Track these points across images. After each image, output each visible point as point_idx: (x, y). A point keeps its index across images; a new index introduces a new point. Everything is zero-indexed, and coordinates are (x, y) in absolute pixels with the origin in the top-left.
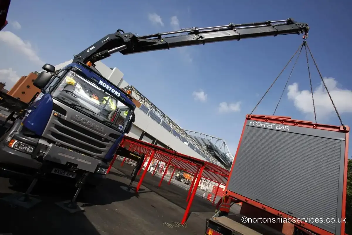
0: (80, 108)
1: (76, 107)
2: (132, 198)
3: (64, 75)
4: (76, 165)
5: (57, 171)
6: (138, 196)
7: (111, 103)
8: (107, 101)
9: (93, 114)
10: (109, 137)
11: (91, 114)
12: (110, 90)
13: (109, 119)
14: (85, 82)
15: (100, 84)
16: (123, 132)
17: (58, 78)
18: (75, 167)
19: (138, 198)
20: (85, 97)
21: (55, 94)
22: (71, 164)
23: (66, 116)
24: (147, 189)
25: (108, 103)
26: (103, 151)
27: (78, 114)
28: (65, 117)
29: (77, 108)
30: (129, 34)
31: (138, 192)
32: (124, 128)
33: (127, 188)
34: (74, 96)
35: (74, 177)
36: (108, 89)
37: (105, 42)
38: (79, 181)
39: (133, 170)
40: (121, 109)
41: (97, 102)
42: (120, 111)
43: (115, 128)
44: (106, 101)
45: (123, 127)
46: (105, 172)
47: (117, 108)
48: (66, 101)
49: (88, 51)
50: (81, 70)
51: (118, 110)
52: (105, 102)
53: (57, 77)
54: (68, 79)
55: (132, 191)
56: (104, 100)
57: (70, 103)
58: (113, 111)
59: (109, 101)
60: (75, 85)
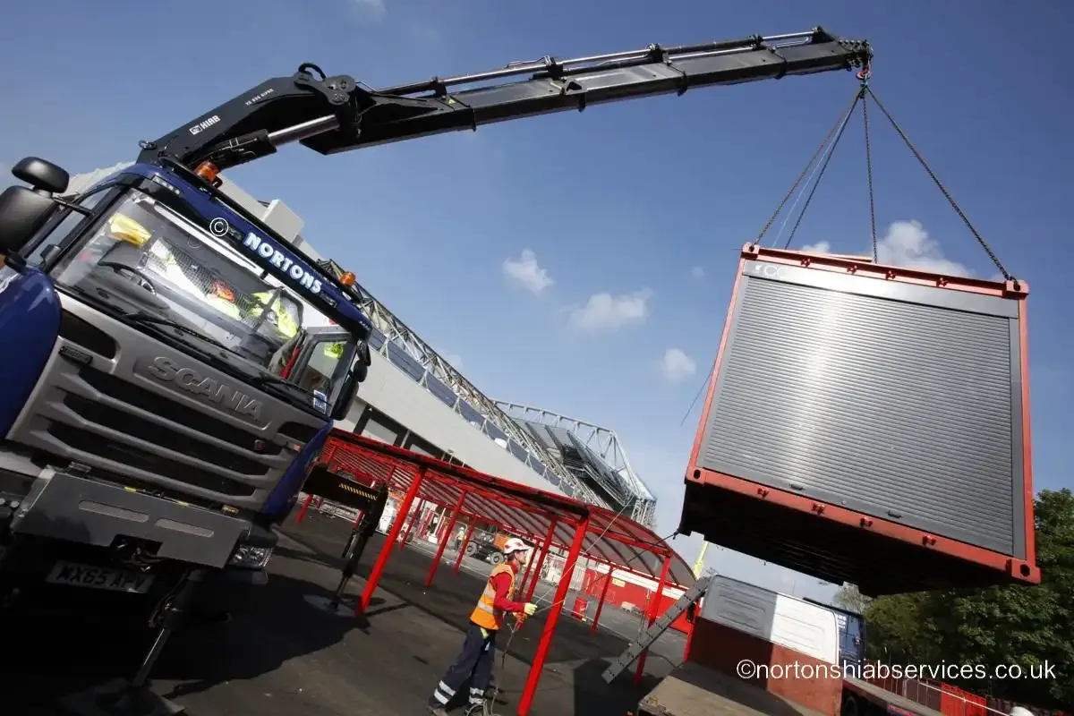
0: (171, 330)
1: (156, 325)
2: (347, 636)
3: (108, 207)
4: (154, 546)
5: (73, 574)
6: (368, 625)
7: (278, 314)
8: (267, 309)
9: (221, 354)
10: (280, 435)
11: (216, 351)
12: (285, 268)
13: (274, 368)
14: (189, 236)
15: (249, 247)
16: (329, 415)
17: (83, 216)
18: (148, 554)
19: (367, 633)
20: (184, 291)
21: (69, 274)
22: (133, 542)
23: (114, 361)
24: (391, 599)
25: (271, 316)
26: (257, 485)
27: (162, 353)
28: (112, 364)
29: (157, 329)
30: (343, 80)
31: (368, 609)
32: (333, 401)
33: (328, 602)
34: (146, 287)
35: (143, 589)
36: (278, 264)
37: (258, 102)
38: (164, 604)
39: (350, 541)
40: (316, 336)
41: (232, 311)
42: (310, 342)
43: (302, 402)
44: (262, 305)
45: (328, 398)
46: (261, 559)
47: (303, 334)
49: (195, 131)
50: (178, 192)
51: (304, 338)
52: (258, 311)
53: (74, 213)
54: (121, 224)
55: (344, 611)
56: (257, 301)
57: (133, 311)
58: (286, 341)
59: (272, 308)
60: (148, 245)
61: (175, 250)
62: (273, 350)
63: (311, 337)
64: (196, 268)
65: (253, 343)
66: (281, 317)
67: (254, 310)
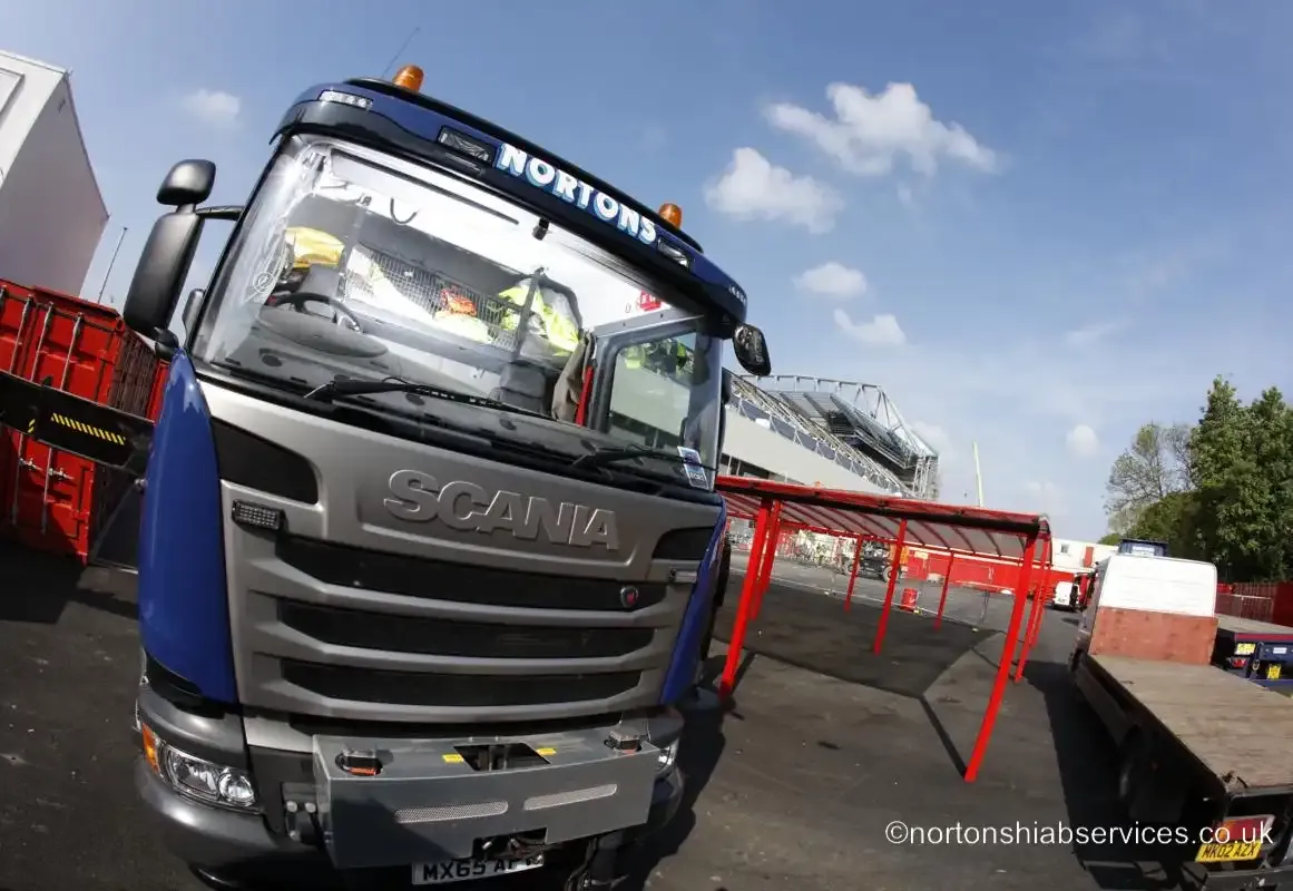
5: (441, 871)
7: (544, 317)
8: (525, 312)
10: (656, 561)
11: (490, 419)
12: (584, 201)
13: (562, 412)
15: (507, 172)
20: (404, 319)
23: (319, 507)
25: (533, 323)
26: (640, 667)
27: (396, 460)
28: (316, 513)
36: (570, 196)
40: (614, 340)
41: (474, 331)
42: (606, 351)
43: (670, 481)
44: (517, 309)
47: (589, 341)
48: (287, 371)
51: (593, 347)
52: (513, 320)
56: (506, 304)
57: (320, 378)
58: (566, 359)
59: (533, 309)
60: (343, 261)
61: (379, 256)
62: (551, 382)
63: (606, 343)
64: (411, 274)
65: (515, 377)
66: (548, 320)
67: (506, 320)
